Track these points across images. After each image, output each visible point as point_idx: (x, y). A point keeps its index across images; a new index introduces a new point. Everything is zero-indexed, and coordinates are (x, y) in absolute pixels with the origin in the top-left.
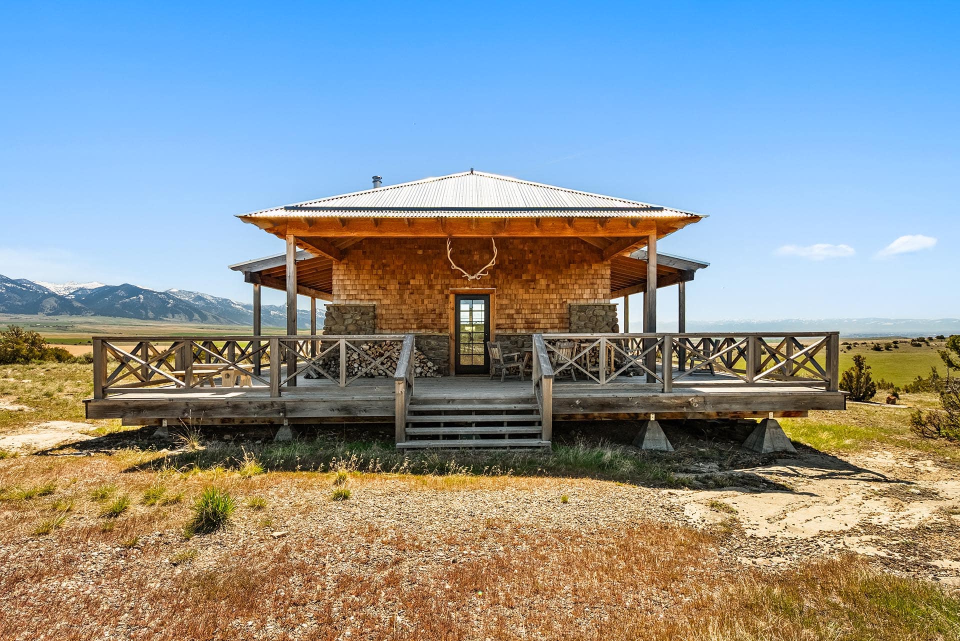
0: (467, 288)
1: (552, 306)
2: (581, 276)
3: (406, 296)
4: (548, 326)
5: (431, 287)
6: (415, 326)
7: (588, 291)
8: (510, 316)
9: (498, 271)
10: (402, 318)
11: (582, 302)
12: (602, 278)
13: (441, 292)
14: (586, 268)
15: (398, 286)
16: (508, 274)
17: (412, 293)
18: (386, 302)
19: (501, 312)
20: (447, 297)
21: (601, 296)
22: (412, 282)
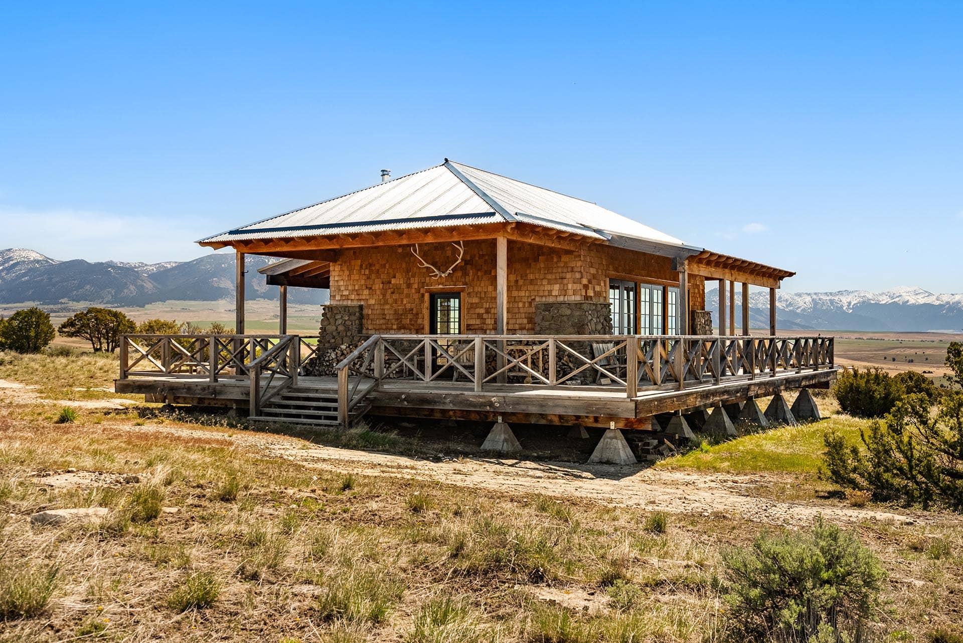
0: (441, 286)
1: (521, 305)
2: (549, 269)
3: (388, 296)
4: (517, 327)
5: (409, 286)
6: (395, 327)
7: (557, 287)
8: (480, 316)
9: (469, 267)
10: (385, 318)
11: (551, 300)
12: (572, 271)
13: (418, 291)
14: (555, 260)
15: (381, 286)
16: (479, 270)
17: (393, 293)
18: (372, 302)
19: (472, 311)
20: (423, 295)
21: (571, 292)
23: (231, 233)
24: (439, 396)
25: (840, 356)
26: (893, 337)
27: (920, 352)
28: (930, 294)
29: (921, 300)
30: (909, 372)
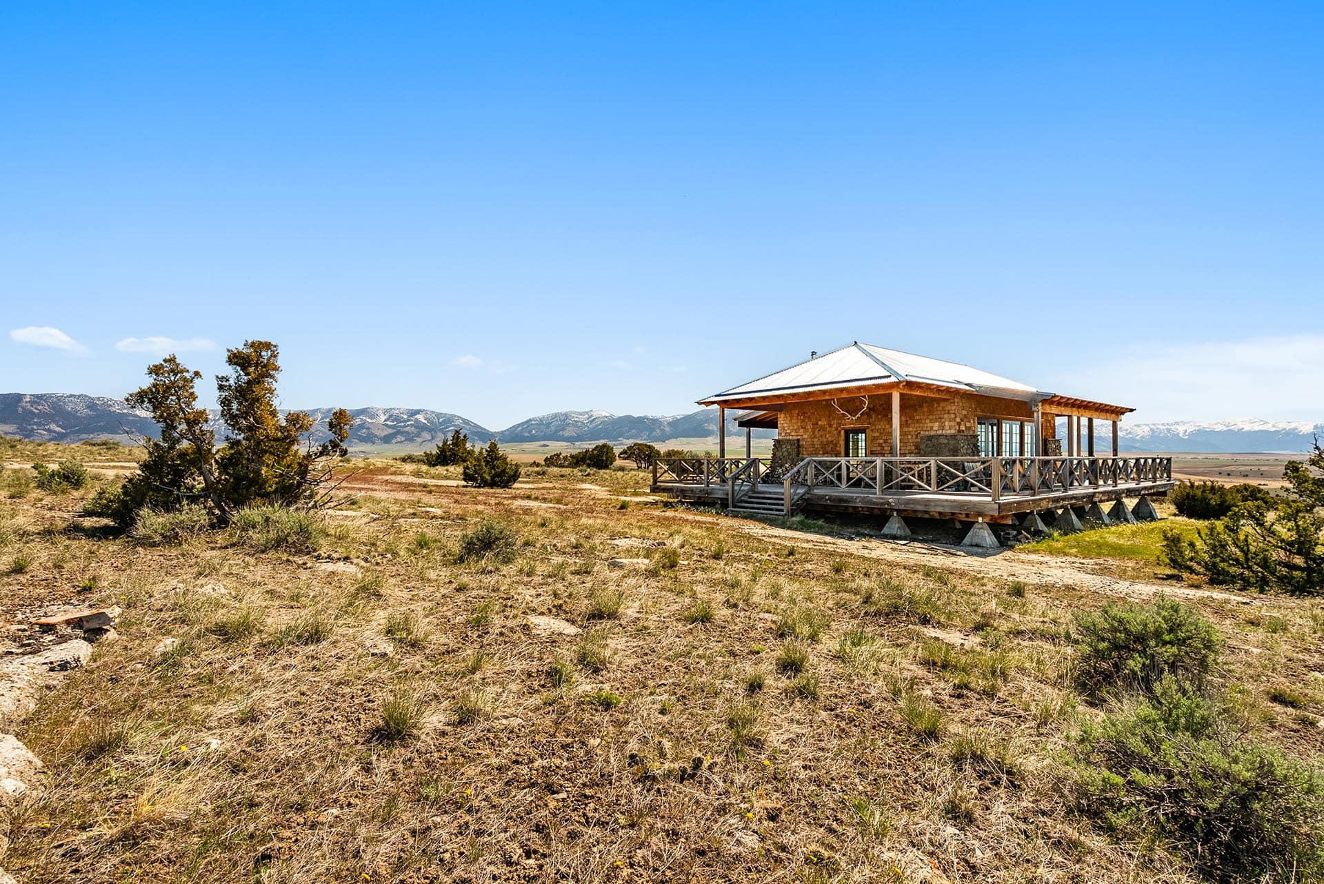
0: (852, 426)
1: (910, 437)
2: (931, 412)
3: (816, 433)
4: (907, 452)
5: (831, 426)
6: (821, 453)
7: (937, 424)
8: (880, 445)
9: (872, 412)
10: (814, 447)
11: (932, 433)
12: (948, 413)
13: (837, 429)
14: (935, 405)
15: (812, 426)
16: (879, 415)
17: (819, 431)
18: (806, 437)
19: (874, 442)
20: (840, 432)
21: (947, 428)
22: (820, 423)
23: (716, 396)
24: (852, 497)
25: (1175, 472)
26: (1228, 457)
27: (1255, 468)
28: (1265, 423)
29: (1256, 428)
30: (1245, 484)
